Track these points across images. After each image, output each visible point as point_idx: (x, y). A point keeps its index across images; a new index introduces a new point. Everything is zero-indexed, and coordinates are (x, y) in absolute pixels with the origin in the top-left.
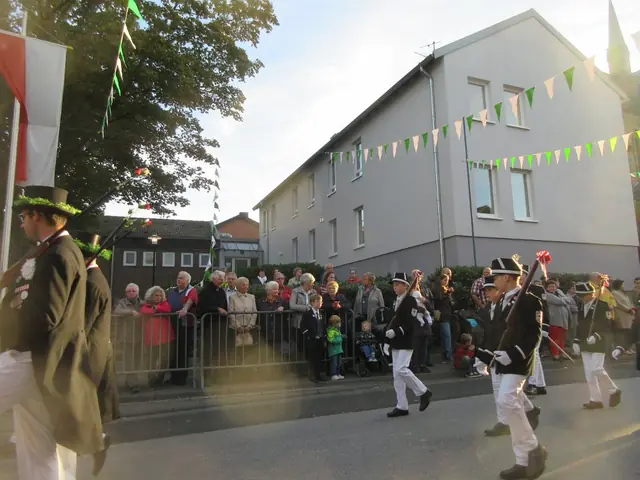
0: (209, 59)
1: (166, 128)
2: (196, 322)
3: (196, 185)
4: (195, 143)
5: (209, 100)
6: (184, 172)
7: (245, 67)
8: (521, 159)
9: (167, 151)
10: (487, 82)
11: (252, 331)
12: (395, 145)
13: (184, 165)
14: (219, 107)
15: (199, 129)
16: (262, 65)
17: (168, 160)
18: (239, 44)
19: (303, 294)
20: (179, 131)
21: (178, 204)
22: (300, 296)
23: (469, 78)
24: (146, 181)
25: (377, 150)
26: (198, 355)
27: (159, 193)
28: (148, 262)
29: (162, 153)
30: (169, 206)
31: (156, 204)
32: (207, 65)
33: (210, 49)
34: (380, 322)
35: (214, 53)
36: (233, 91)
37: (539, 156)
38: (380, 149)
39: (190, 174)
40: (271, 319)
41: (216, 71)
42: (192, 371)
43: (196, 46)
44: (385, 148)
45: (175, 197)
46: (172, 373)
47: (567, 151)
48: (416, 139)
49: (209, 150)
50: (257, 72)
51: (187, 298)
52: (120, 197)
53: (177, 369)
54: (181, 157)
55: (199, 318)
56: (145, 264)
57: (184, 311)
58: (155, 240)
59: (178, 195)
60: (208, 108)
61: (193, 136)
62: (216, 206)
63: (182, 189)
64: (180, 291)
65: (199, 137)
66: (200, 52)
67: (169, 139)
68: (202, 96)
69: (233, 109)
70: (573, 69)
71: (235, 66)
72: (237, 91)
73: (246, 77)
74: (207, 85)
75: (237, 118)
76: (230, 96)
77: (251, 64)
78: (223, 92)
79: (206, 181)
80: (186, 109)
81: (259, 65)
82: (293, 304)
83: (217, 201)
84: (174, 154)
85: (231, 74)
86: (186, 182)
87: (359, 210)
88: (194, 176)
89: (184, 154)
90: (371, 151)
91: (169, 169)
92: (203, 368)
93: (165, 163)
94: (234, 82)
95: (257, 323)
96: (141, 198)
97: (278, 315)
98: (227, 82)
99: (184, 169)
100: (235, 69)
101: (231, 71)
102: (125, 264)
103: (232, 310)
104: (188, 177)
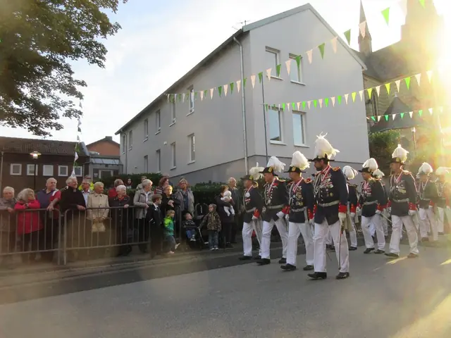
0: (79, 19)
1: (43, 70)
2: (61, 216)
3: (68, 114)
4: (68, 83)
5: (78, 51)
6: (58, 104)
7: (106, 28)
8: (298, 104)
9: (45, 88)
10: (279, 51)
11: (106, 222)
12: (212, 90)
13: (58, 99)
14: (86, 57)
15: (71, 72)
16: (120, 27)
17: (46, 94)
18: (102, 10)
19: (144, 194)
20: (54, 73)
21: (54, 128)
22: (142, 195)
23: (266, 47)
24: (27, 110)
25: (200, 94)
26: (62, 240)
27: (38, 119)
28: (31, 172)
29: (41, 89)
30: (46, 130)
31: (36, 127)
32: (76, 24)
33: (79, 11)
34: (200, 214)
35: (82, 15)
36: (97, 45)
37: (309, 102)
38: (202, 93)
39: (63, 106)
40: (119, 212)
41: (84, 29)
42: (57, 251)
43: (67, 8)
44: (205, 92)
45: (51, 123)
46: (42, 253)
47: (327, 100)
48: (226, 87)
49: (79, 88)
50: (116, 32)
51: (54, 197)
52: (6, 122)
53: (45, 251)
54: (57, 93)
55: (63, 212)
56: (28, 174)
57: (51, 207)
58: (35, 155)
59: (54, 121)
60: (77, 56)
61: (66, 77)
62: (79, 130)
63: (57, 117)
64: (47, 192)
65: (70, 79)
66: (71, 13)
67: (47, 78)
68: (73, 47)
69: (97, 58)
70: (324, 44)
71: (99, 26)
72: (100, 45)
73: (108, 35)
74: (77, 38)
75: (101, 65)
76: (95, 49)
77: (111, 26)
78: (89, 45)
79: (76, 111)
80: (61, 57)
81: (118, 27)
82: (136, 202)
83: (80, 127)
84: (50, 90)
85: (96, 31)
86: (60, 112)
87: (191, 136)
88: (67, 108)
89: (59, 90)
90: (195, 94)
91: (46, 101)
92: (66, 248)
93: (43, 96)
94: (98, 38)
95: (109, 216)
96: (22, 122)
97: (125, 210)
98: (93, 37)
99: (58, 102)
100: (99, 29)
101: (96, 30)
102: (12, 173)
103: (89, 206)
104: (62, 108)
